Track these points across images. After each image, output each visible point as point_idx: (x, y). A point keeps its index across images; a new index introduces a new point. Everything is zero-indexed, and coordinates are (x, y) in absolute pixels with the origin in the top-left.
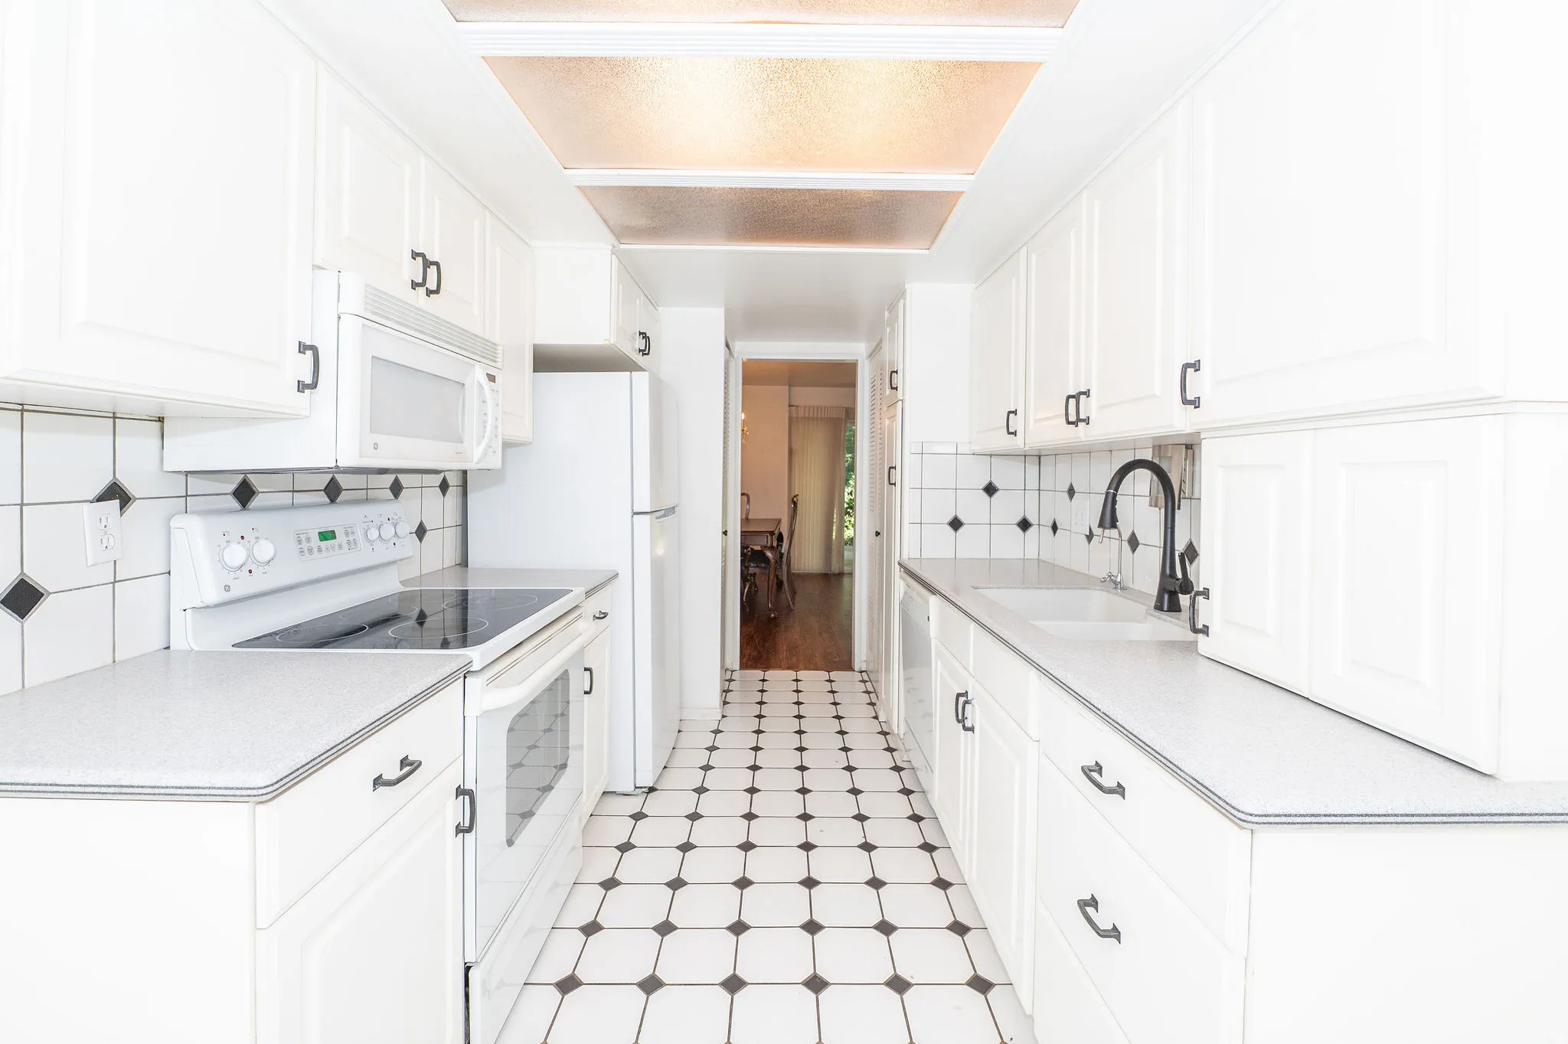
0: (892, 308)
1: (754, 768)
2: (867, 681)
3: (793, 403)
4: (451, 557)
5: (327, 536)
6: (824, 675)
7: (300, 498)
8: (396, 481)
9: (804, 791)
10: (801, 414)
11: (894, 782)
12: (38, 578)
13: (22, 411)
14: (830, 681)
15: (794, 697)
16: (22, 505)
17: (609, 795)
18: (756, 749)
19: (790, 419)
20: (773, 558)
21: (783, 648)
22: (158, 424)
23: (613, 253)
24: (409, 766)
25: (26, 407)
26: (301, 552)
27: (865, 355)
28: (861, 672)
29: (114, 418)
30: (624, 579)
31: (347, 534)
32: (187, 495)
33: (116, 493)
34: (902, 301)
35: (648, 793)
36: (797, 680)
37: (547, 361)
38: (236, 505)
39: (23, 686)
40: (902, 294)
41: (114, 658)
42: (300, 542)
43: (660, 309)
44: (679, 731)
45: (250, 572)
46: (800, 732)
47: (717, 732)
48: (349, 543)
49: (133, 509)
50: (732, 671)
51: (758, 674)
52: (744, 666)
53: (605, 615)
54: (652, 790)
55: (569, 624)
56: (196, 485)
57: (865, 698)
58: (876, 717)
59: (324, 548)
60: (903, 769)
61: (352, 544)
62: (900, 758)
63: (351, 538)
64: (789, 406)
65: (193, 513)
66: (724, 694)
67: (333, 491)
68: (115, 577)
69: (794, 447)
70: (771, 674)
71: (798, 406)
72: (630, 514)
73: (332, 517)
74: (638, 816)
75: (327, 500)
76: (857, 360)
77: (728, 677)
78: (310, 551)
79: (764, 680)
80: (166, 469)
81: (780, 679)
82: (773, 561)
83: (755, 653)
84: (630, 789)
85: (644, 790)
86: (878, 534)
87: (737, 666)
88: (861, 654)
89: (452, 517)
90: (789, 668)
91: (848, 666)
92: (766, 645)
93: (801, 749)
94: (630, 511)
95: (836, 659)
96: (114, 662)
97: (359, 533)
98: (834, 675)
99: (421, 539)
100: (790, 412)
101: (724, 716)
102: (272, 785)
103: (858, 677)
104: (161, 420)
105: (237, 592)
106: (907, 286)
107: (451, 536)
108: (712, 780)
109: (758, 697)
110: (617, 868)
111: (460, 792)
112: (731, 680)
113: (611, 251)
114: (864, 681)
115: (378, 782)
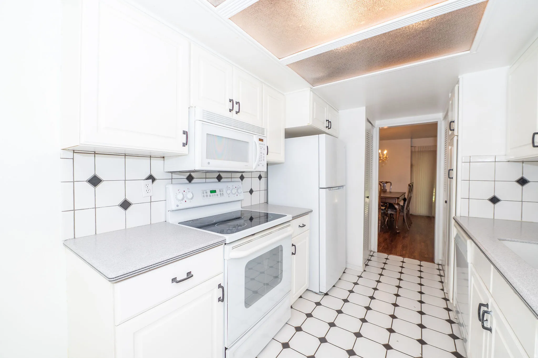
0: (453, 91)
1: (372, 298)
2: (441, 270)
3: (413, 145)
4: (263, 200)
5: (213, 192)
6: (418, 262)
7: (208, 180)
8: (242, 175)
9: (393, 317)
10: (417, 150)
11: (447, 329)
12: (130, 200)
13: (125, 156)
14: (420, 266)
15: (400, 270)
16: (125, 180)
17: (309, 292)
18: (375, 289)
19: (412, 152)
20: (398, 208)
21: (400, 247)
22: (163, 159)
23: (311, 91)
24: (189, 275)
25: (126, 155)
26: (203, 196)
27: (442, 119)
28: (439, 265)
29: (150, 157)
30: (315, 213)
31: (220, 191)
32: (172, 179)
33: (151, 178)
34: (457, 85)
35: (325, 295)
36: (403, 262)
37: (290, 134)
38: (188, 182)
39: (126, 228)
40: (458, 82)
41: (151, 223)
42: (203, 193)
43: (340, 111)
44: (344, 272)
45: (186, 201)
46: (399, 287)
47: (360, 277)
48: (221, 194)
49: (155, 182)
50: (374, 252)
51: (385, 255)
52: (379, 251)
53: (304, 226)
54: (326, 294)
55: (283, 228)
56: (175, 176)
57: (439, 278)
58: (443, 290)
59: (211, 196)
60: (454, 323)
61: (222, 195)
62: (453, 316)
63: (221, 193)
64: (411, 147)
65: (174, 184)
66: (368, 261)
67: (219, 178)
68: (151, 201)
69: (413, 163)
70: (391, 257)
71: (415, 147)
72: (318, 188)
73: (217, 186)
74: (318, 304)
75: (217, 181)
76: (437, 122)
77: (371, 254)
78: (207, 196)
79: (387, 259)
80: (165, 171)
81: (395, 260)
82: (398, 209)
83: (386, 246)
84: (318, 292)
85: (323, 293)
86: (446, 202)
87: (376, 251)
88: (439, 255)
89: (263, 187)
90: (400, 256)
91: (432, 260)
92: (392, 244)
93: (397, 295)
94: (318, 187)
95: (426, 256)
96: (151, 224)
97: (224, 191)
98: (423, 263)
99: (251, 194)
100: (411, 149)
101: (365, 271)
102: (113, 278)
103: (437, 267)
104: (164, 157)
105: (180, 207)
106: (459, 77)
107: (263, 193)
108: (352, 298)
109: (382, 266)
110: (303, 323)
111: (220, 286)
112: (372, 256)
113: (310, 90)
114: (439, 269)
115: (174, 280)
